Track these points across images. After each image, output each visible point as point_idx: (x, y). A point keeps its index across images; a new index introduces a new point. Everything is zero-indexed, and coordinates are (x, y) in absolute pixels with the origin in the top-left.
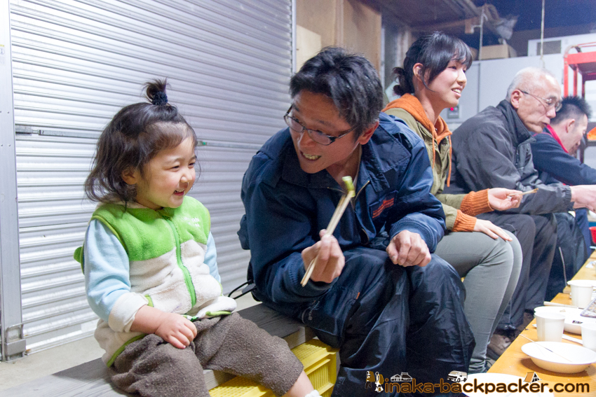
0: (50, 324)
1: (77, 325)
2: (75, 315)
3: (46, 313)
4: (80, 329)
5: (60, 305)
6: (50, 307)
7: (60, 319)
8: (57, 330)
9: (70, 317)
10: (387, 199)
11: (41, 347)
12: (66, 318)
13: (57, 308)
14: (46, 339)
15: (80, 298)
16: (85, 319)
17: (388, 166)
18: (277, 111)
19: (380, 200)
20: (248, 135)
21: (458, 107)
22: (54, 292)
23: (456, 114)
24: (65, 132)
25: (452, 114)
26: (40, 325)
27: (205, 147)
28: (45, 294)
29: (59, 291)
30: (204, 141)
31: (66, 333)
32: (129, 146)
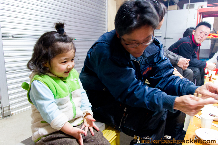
0: (20, 104)
3: (19, 100)
6: (20, 98)
10: (149, 67)
11: (17, 112)
13: (23, 98)
14: (19, 109)
17: (149, 55)
18: (101, 28)
19: (146, 68)
20: (91, 36)
22: (21, 93)
24: (22, 36)
26: (17, 104)
27: (76, 41)
28: (18, 94)
29: (23, 92)
30: (75, 38)
32: (44, 52)
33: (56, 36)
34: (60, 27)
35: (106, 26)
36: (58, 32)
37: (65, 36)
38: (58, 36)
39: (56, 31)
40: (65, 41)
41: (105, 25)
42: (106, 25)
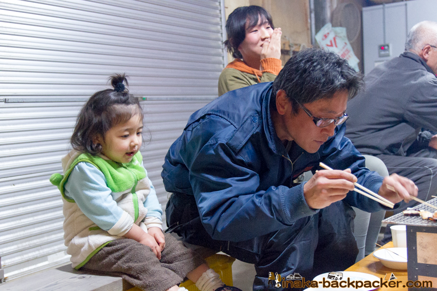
1: (44, 257)
2: (42, 249)
4: (47, 260)
5: (29, 241)
7: (30, 252)
8: (28, 261)
9: (38, 250)
11: (16, 275)
12: (34, 251)
13: (27, 243)
15: (45, 234)
16: (50, 252)
21: (388, 46)
23: (387, 52)
24: (25, 99)
25: (383, 53)
26: (14, 257)
27: (145, 102)
29: (28, 229)
30: (144, 97)
31: (36, 264)
32: (96, 120)
33: (113, 96)
34: (118, 82)
35: (225, 58)
36: (115, 90)
37: (125, 94)
38: (115, 96)
39: (113, 89)
40: (126, 102)
41: (221, 58)
42: (223, 57)
